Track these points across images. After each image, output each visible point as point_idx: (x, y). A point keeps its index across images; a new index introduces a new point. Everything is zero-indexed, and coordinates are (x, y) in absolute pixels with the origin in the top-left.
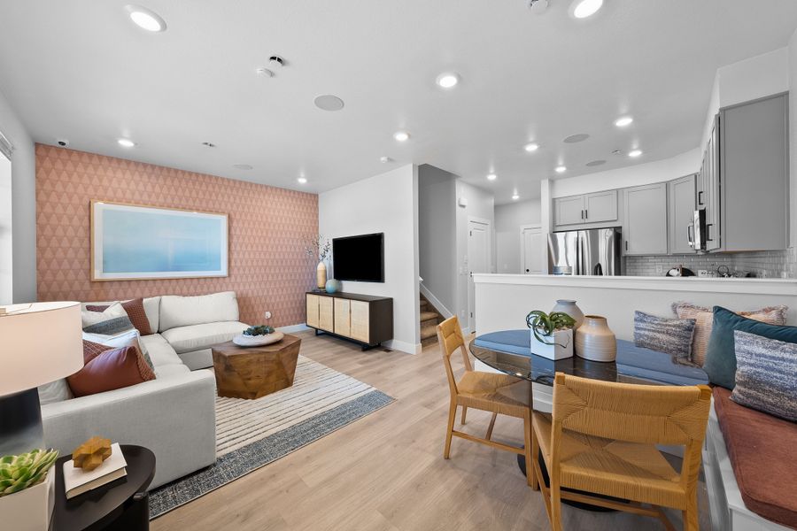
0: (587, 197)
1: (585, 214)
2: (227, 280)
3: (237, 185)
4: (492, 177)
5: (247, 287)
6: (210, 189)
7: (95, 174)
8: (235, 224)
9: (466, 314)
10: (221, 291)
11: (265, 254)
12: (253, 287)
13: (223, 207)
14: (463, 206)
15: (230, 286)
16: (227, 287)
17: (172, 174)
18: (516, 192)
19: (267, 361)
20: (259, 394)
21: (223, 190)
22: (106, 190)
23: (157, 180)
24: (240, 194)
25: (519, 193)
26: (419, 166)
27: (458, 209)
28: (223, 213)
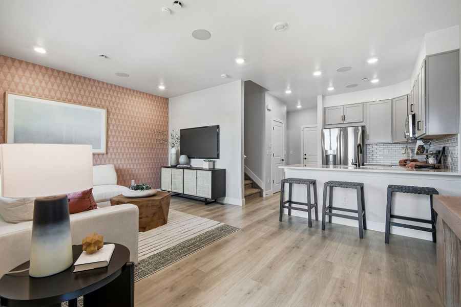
0: (345, 107)
1: (343, 118)
2: (105, 156)
3: (113, 88)
4: (288, 92)
5: (119, 162)
6: (94, 89)
7: (9, 72)
8: (111, 116)
9: (270, 180)
10: (101, 164)
11: (132, 139)
12: (123, 162)
13: (103, 103)
14: (269, 110)
15: (107, 160)
16: (105, 161)
17: (67, 76)
18: (299, 103)
19: (153, 206)
20: (147, 228)
21: (103, 91)
22: (17, 85)
23: (56, 80)
24: (115, 94)
25: (302, 104)
26: (245, 82)
27: (267, 111)
28: (103, 107)
